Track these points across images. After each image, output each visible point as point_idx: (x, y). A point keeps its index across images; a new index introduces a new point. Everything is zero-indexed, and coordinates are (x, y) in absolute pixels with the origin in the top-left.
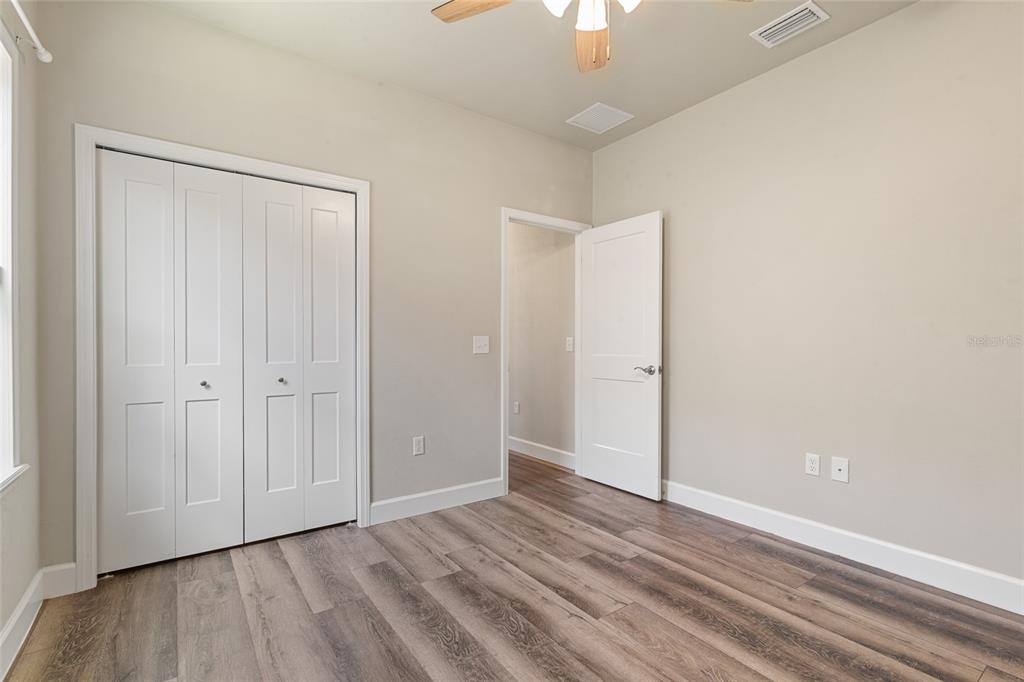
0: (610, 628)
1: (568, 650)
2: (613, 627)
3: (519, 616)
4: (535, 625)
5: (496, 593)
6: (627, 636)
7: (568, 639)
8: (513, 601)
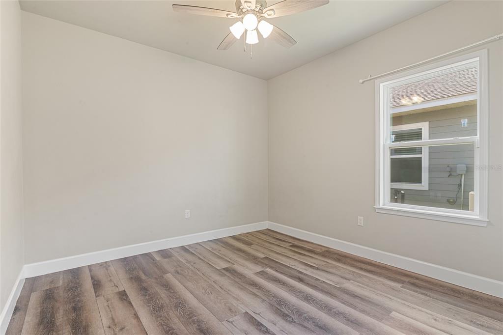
0: (241, 308)
1: (262, 298)
2: (239, 308)
3: (287, 312)
4: (278, 308)
5: (305, 327)
6: (234, 304)
7: (262, 303)
8: (292, 322)
